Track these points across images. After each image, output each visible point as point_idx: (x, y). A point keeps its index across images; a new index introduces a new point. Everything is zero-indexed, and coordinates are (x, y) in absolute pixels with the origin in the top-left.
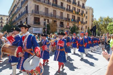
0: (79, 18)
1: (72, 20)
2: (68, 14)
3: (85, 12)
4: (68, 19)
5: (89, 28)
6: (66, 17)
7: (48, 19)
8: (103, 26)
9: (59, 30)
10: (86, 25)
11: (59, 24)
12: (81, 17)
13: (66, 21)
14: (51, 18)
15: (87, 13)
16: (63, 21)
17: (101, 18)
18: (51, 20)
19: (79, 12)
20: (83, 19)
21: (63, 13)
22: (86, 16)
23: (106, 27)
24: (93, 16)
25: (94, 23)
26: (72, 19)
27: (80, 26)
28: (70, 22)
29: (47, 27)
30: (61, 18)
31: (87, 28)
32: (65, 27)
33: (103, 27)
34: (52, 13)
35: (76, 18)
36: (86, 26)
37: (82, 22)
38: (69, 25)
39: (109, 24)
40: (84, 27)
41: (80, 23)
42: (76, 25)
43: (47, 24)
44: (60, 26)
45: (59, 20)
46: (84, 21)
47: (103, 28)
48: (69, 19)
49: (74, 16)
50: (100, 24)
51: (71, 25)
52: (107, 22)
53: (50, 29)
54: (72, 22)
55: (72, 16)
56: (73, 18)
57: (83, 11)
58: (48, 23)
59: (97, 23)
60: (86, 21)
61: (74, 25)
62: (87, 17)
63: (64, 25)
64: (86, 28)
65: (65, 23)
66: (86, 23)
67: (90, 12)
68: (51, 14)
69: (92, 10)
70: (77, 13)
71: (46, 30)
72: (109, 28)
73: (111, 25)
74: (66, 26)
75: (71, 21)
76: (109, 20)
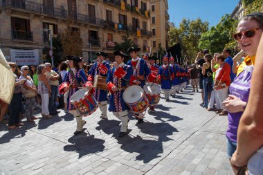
0: (136, 22)
1: (120, 26)
2: (107, 11)
3: (149, 7)
4: (109, 25)
5: (160, 45)
6: (104, 18)
7: (55, 23)
8: (190, 40)
9: (89, 52)
10: (153, 39)
11: (88, 37)
12: (141, 20)
13: (105, 28)
14: (64, 21)
15: (153, 10)
16: (98, 28)
17: (185, 22)
18: (62, 27)
19: (136, 5)
20: (145, 24)
21: (94, 6)
22: (152, 16)
23: (195, 44)
24: (167, 17)
25: (171, 33)
26: (120, 23)
27: (140, 42)
28: (114, 31)
29: (54, 45)
30: (90, 22)
31: (157, 46)
32: (103, 44)
33: (190, 44)
34: (66, 8)
35: (130, 22)
36: (154, 42)
37: (144, 32)
38: (112, 41)
39: (203, 35)
40: (149, 44)
41: (139, 33)
42: (131, 38)
43: (54, 39)
44: (90, 41)
45: (86, 25)
46: (149, 29)
47: (189, 46)
48: (112, 25)
49: (125, 17)
50: (183, 35)
51: (118, 39)
52: (197, 32)
53: (62, 50)
54: (119, 32)
55: (120, 15)
56: (123, 23)
57: (145, 5)
58: (56, 36)
59: (177, 35)
60: (154, 30)
61: (126, 39)
62: (153, 18)
63: (101, 40)
64: (154, 46)
65: (103, 35)
66: (154, 34)
67: (161, 6)
68: (63, 11)
70: (132, 9)
71: (51, 53)
72: (202, 45)
73: (205, 38)
74: (105, 42)
75: (118, 28)
76: (201, 25)
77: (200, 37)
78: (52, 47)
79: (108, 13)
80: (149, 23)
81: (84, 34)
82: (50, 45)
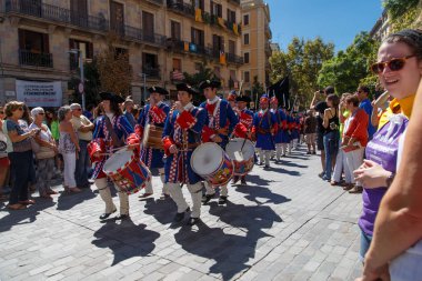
0: (218, 41)
1: (193, 47)
2: (173, 23)
3: (239, 18)
4: (175, 45)
5: (256, 78)
6: (168, 35)
7: (89, 40)
8: (304, 72)
9: (142, 88)
10: (245, 68)
11: (140, 62)
12: (226, 38)
13: (169, 49)
14: (103, 38)
15: (246, 23)
16: (157, 49)
17: (296, 43)
18: (100, 47)
19: (220, 15)
20: (232, 44)
21: (152, 15)
22: (244, 32)
23: (312, 79)
24: (268, 35)
25: (274, 60)
26: (193, 42)
27: (225, 74)
28: (184, 55)
29: (86, 76)
30: (145, 40)
31: (251, 79)
32: (165, 76)
33: (304, 78)
34: (107, 17)
35: (208, 41)
36: (247, 74)
37: (231, 58)
38: (180, 70)
39: (325, 64)
40: (240, 77)
41: (223, 59)
42: (210, 66)
43: (87, 66)
44: (144, 70)
45: (138, 45)
46: (239, 52)
47: (302, 82)
48: (181, 45)
49: (201, 33)
50: (293, 64)
51: (189, 67)
52: (315, 59)
53: (99, 83)
54: (191, 57)
55: (193, 29)
56: (197, 42)
57: (233, 14)
58: (90, 61)
59: (284, 62)
60: (247, 55)
61: (201, 68)
62: (246, 36)
63: (162, 69)
64: (247, 80)
65: (165, 62)
66: (247, 61)
67: (259, 19)
68: (103, 21)
69: (266, 9)
70: (212, 20)
71: (81, 88)
72: (322, 79)
73: (329, 70)
74: (168, 72)
75: (190, 50)
76: (322, 49)
77: (320, 66)
78: (82, 79)
79: (175, 26)
80: (239, 43)
81: (135, 59)
82: (80, 74)
